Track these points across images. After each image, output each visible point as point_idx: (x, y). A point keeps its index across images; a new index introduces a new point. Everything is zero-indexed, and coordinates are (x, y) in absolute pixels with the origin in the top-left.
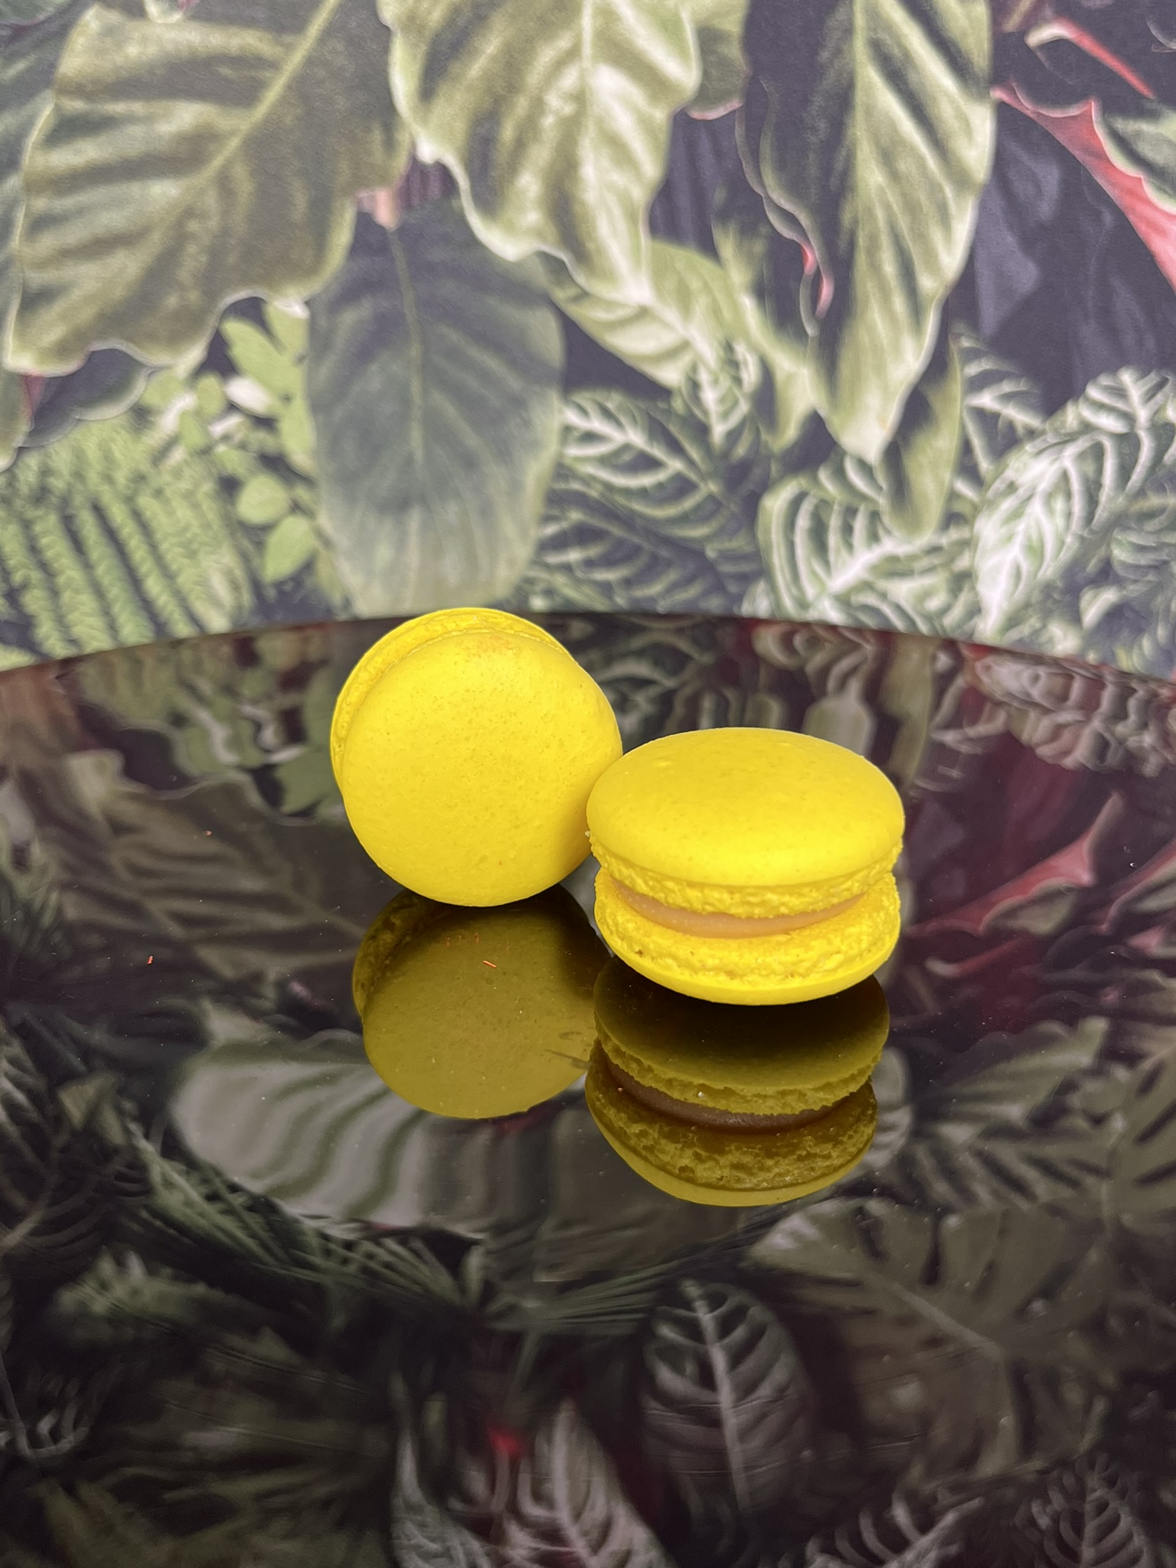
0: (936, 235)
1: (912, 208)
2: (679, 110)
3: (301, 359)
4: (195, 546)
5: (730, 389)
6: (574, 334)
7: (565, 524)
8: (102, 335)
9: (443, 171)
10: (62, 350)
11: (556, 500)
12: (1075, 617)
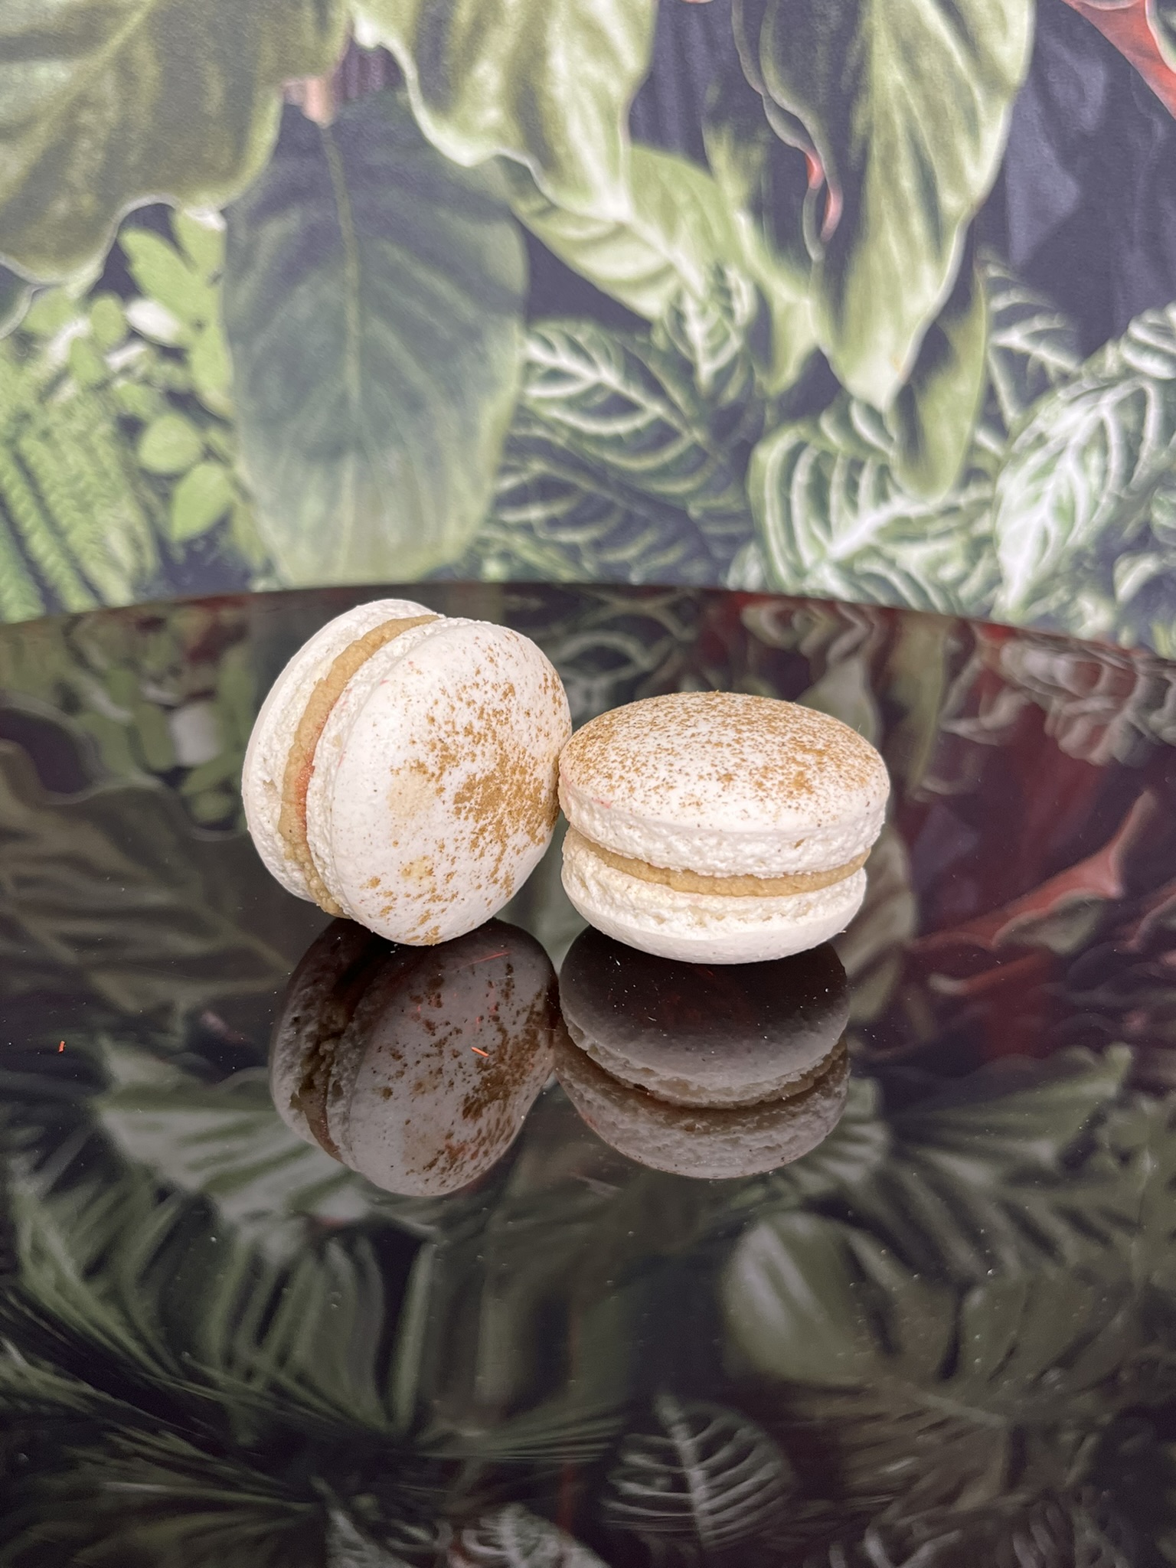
0: (963, 145)
1: (935, 113)
3: (215, 279)
4: (89, 498)
5: (720, 321)
6: (537, 251)
7: (525, 477)
9: (386, 57)
11: (516, 448)
12: (1108, 589)
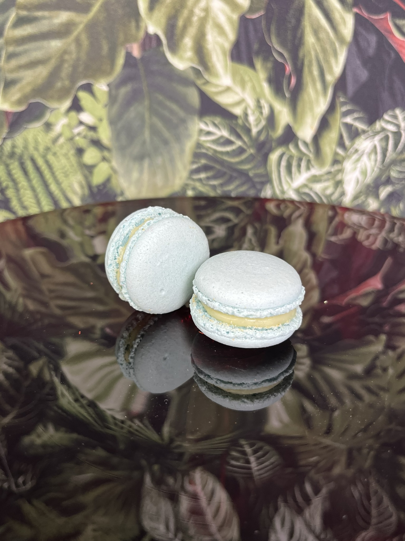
0: (333, 61)
1: (324, 51)
2: (242, 15)
3: (106, 106)
4: (68, 173)
5: (259, 116)
6: (203, 96)
7: (200, 165)
8: (34, 96)
9: (157, 37)
10: (19, 102)
11: (197, 156)
12: (377, 196)
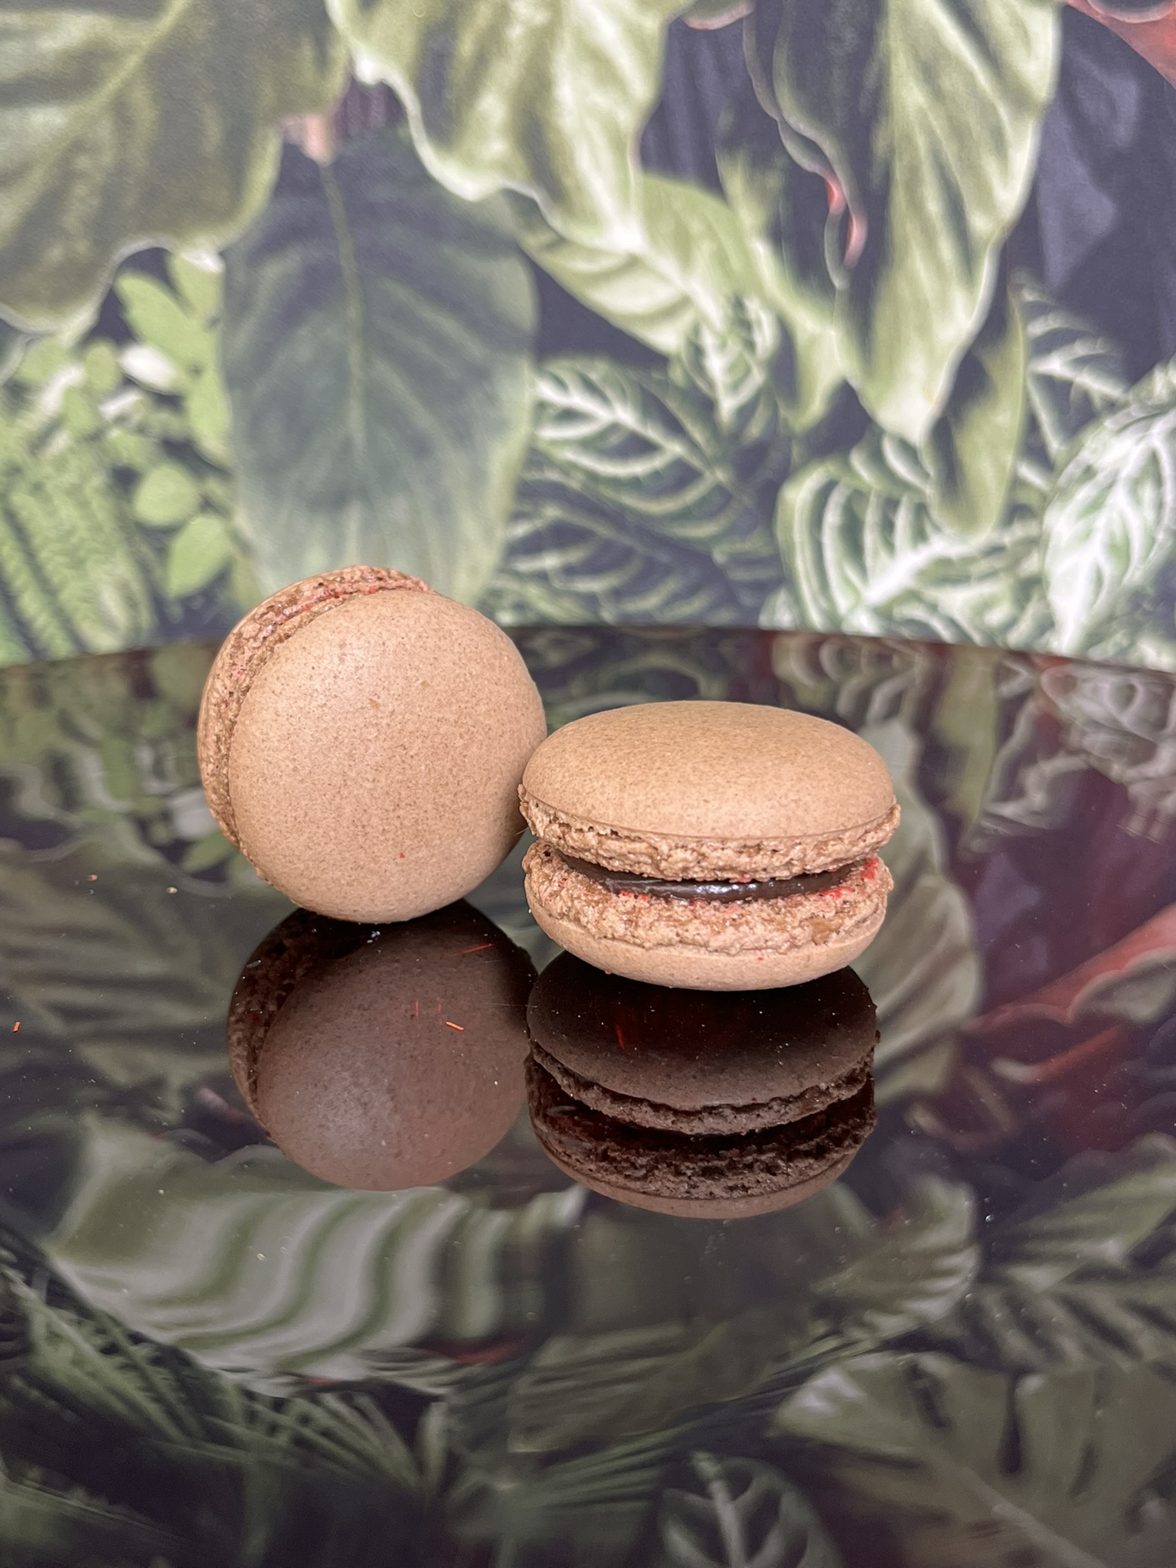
0: (990, 166)
1: (959, 133)
2: (674, 18)
3: (213, 323)
4: (82, 553)
5: (741, 355)
7: (539, 524)
9: (388, 93)
11: (528, 493)
